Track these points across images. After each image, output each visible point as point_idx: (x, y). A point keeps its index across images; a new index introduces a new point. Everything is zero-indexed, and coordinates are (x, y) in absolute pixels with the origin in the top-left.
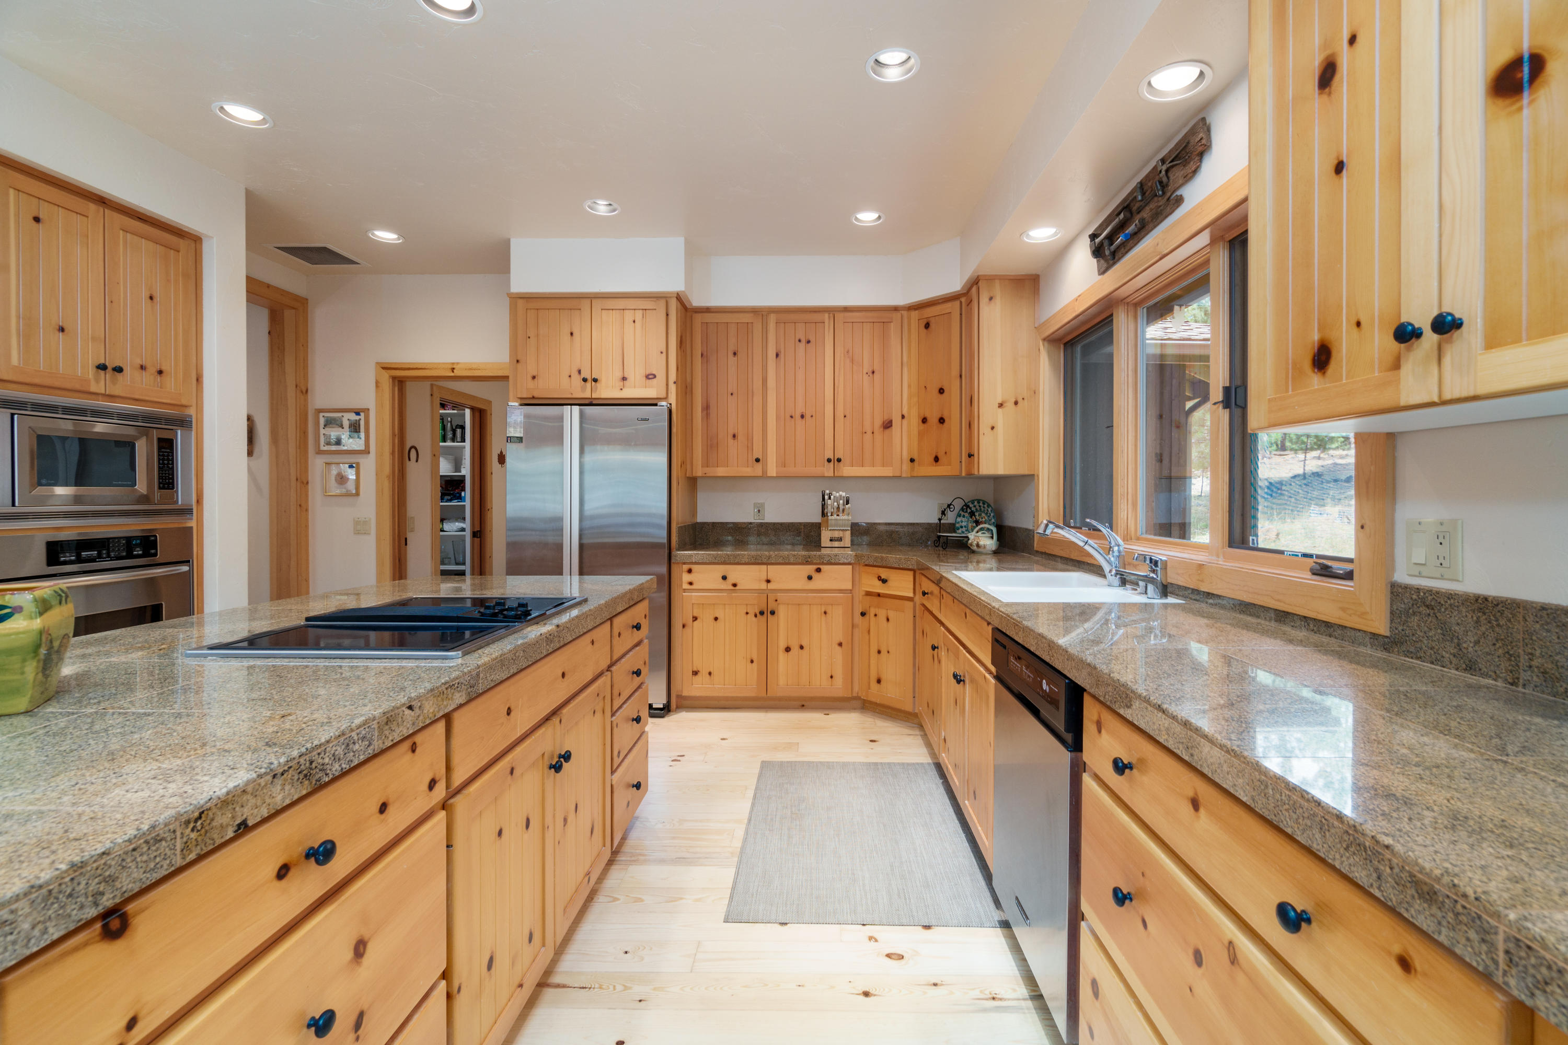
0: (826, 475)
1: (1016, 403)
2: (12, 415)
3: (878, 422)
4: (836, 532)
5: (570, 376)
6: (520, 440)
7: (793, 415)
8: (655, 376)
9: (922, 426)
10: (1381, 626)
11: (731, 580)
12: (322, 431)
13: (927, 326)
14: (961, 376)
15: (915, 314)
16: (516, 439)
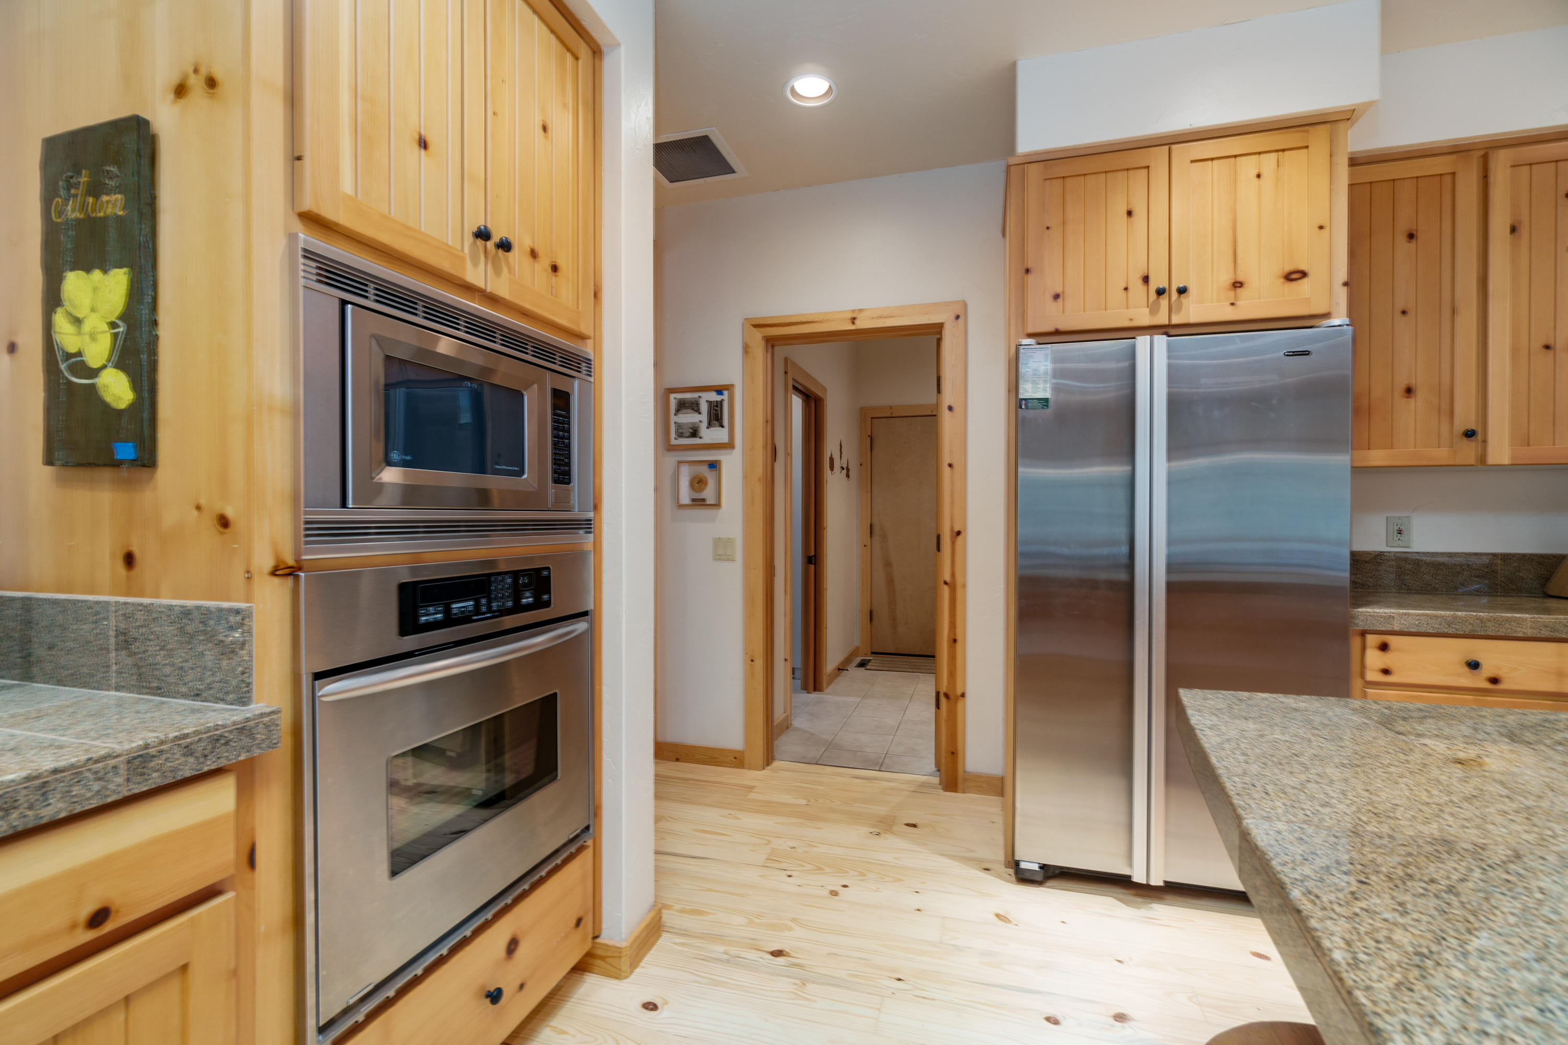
2: (344, 303)
5: (1126, 289)
6: (1044, 403)
7: (1550, 345)
8: (1304, 274)
11: (1487, 670)
12: (673, 419)
16: (1036, 403)
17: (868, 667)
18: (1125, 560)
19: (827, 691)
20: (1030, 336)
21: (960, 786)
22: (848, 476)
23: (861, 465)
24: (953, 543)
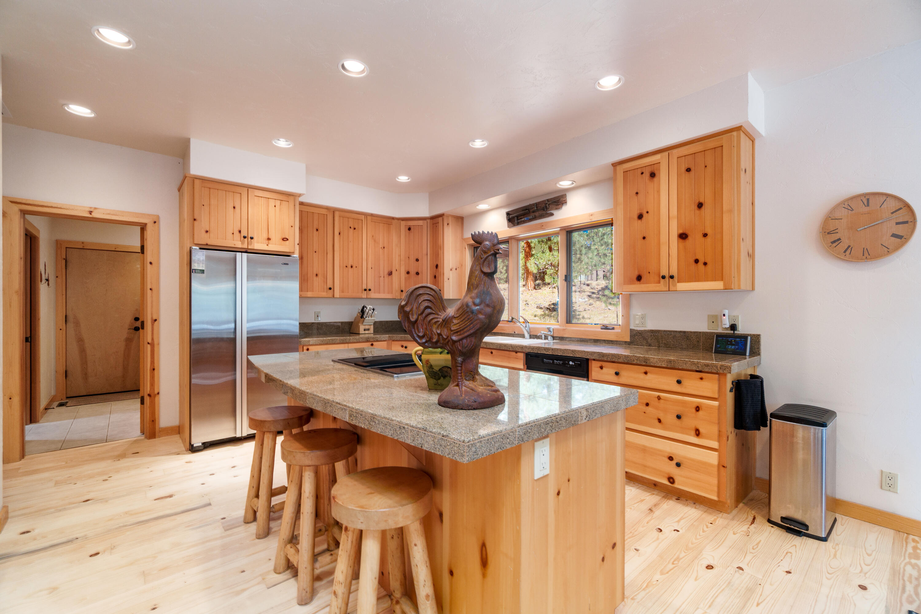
0: (363, 297)
1: (456, 269)
3: (386, 272)
4: (367, 326)
5: (233, 234)
6: (202, 271)
7: (347, 266)
8: (287, 240)
9: (407, 275)
10: (628, 339)
13: (409, 229)
14: (427, 254)
15: (403, 223)
16: (199, 271)
17: (67, 405)
18: (233, 330)
19: (41, 421)
20: (197, 245)
21: (157, 434)
22: (48, 285)
23: (57, 277)
24: (153, 325)
